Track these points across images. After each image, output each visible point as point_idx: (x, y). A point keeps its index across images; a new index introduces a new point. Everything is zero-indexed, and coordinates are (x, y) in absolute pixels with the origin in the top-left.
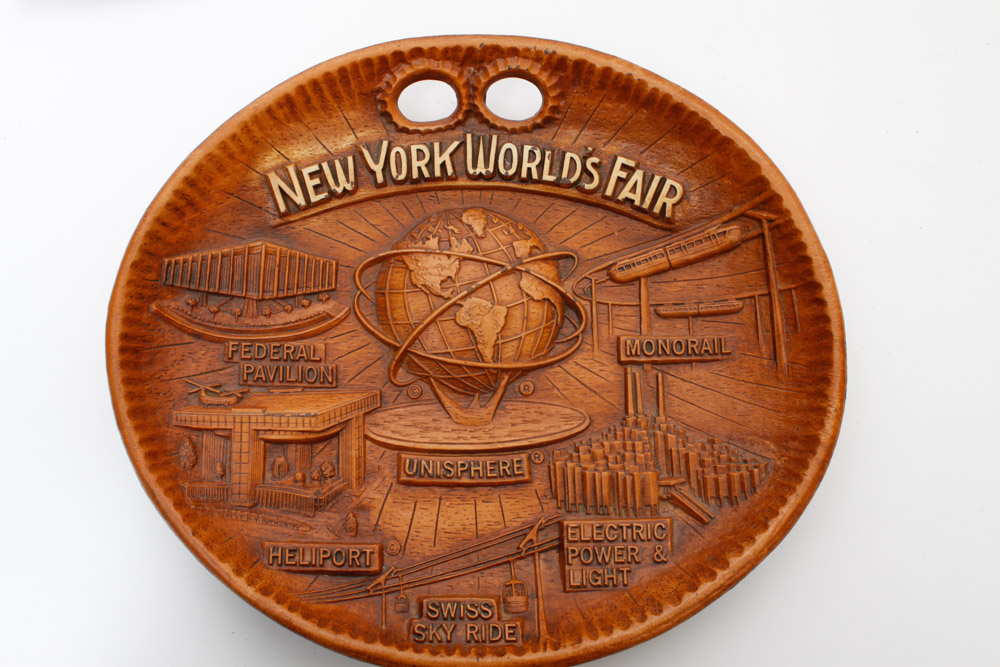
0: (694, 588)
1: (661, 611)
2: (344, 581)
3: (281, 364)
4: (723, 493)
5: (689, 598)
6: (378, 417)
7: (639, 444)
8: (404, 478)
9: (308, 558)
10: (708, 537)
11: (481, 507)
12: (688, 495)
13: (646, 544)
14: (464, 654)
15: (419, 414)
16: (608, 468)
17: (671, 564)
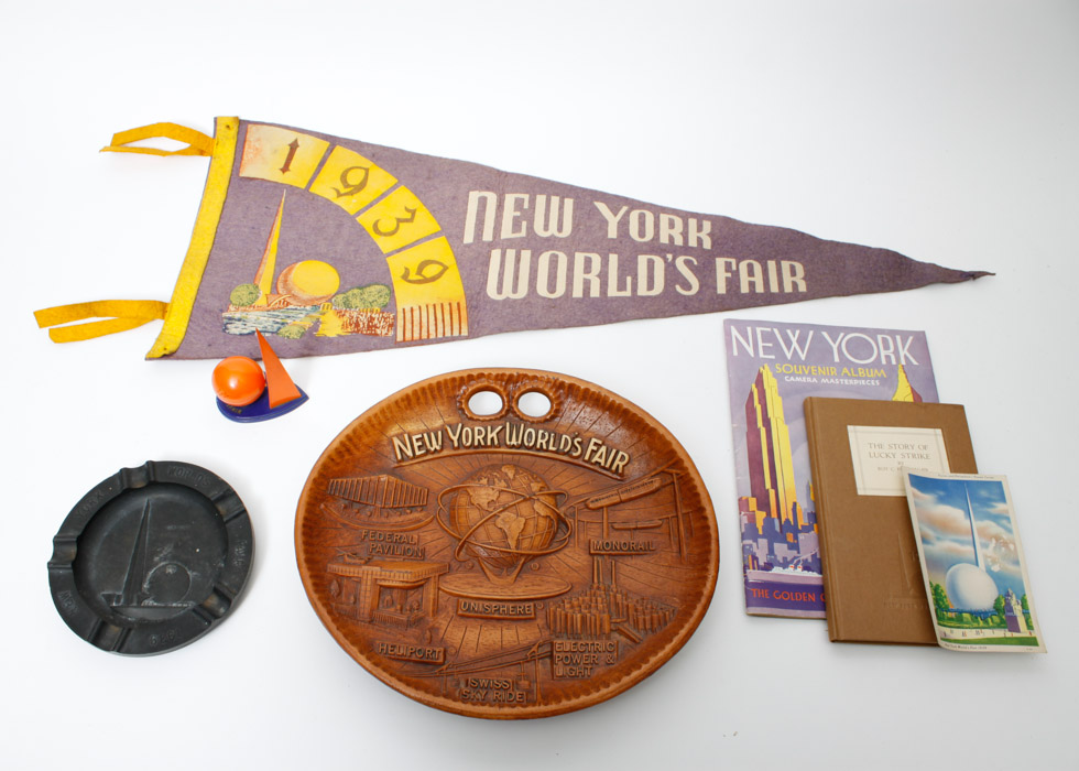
0: (628, 674)
1: (608, 686)
2: (421, 667)
3: (392, 545)
4: (648, 626)
5: (626, 679)
6: (448, 578)
7: (599, 599)
8: (460, 612)
9: (402, 651)
10: (638, 649)
11: (505, 631)
12: (628, 628)
13: (601, 654)
14: (491, 706)
15: (471, 577)
16: (580, 611)
17: (616, 665)
